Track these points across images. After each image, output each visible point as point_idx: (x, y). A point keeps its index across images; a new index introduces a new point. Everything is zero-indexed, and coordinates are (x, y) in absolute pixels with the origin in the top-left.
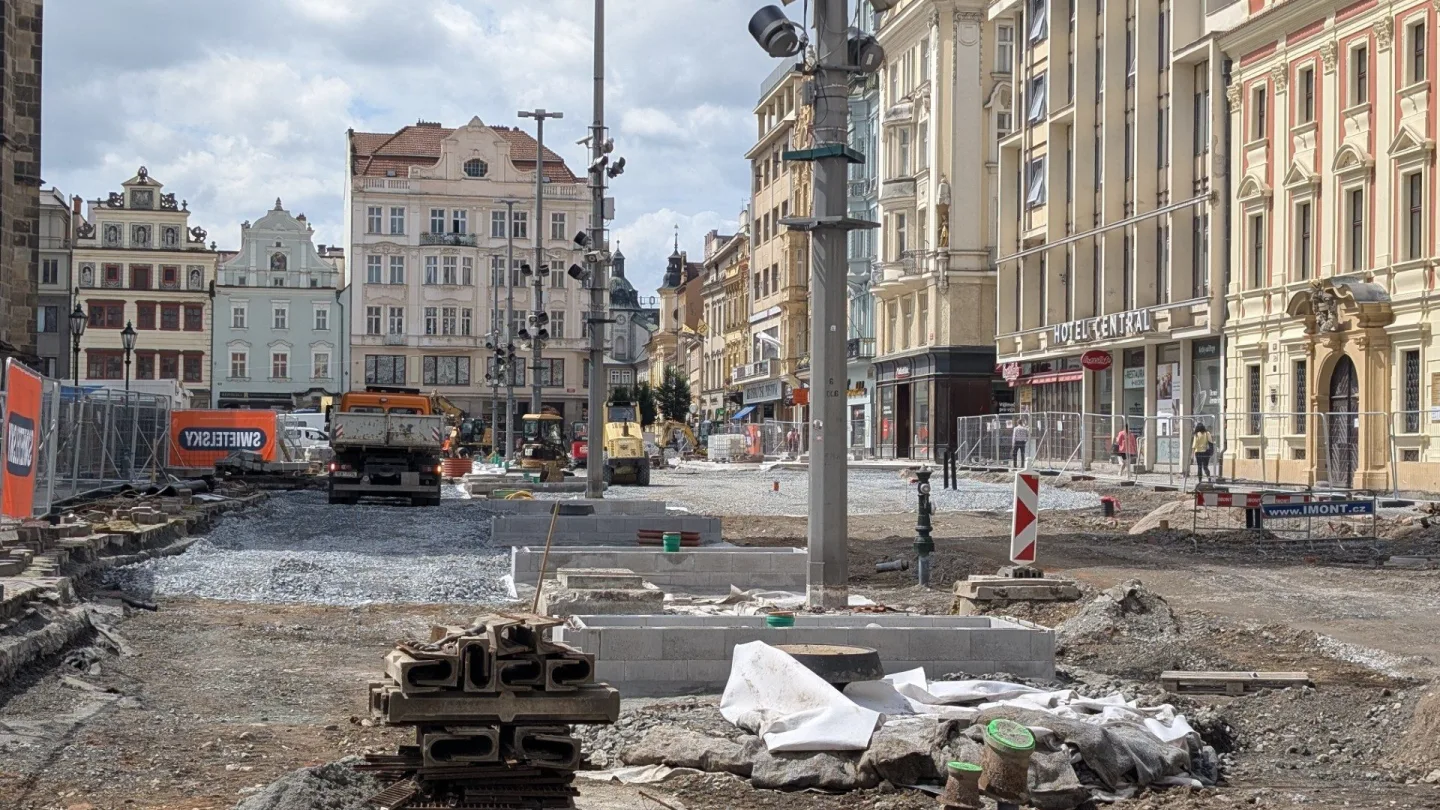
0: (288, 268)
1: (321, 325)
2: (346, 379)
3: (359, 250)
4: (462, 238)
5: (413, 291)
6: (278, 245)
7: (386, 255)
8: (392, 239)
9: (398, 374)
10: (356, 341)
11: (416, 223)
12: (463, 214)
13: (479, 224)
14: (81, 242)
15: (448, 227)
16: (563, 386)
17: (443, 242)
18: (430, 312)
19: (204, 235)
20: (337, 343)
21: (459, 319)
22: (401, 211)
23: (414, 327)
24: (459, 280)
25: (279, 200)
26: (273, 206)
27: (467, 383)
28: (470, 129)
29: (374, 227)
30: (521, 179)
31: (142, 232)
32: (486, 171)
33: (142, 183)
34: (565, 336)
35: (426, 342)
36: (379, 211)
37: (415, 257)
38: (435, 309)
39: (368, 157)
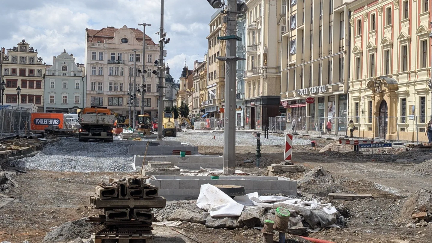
0: (67, 70)
1: (77, 87)
2: (85, 104)
3: (89, 65)
4: (120, 62)
5: (105, 78)
6: (65, 63)
7: (97, 66)
8: (99, 62)
9: (101, 102)
10: (88, 92)
11: (106, 57)
12: (121, 54)
13: (125, 57)
14: (4, 62)
15: (116, 58)
16: (150, 107)
17: (115, 63)
18: (111, 84)
19: (42, 60)
20: (82, 93)
21: (119, 86)
22: (102, 53)
23: (106, 88)
24: (119, 74)
25: (65, 50)
26: (63, 51)
27: (122, 106)
28: (123, 29)
29: (94, 58)
30: (138, 44)
31: (23, 59)
32: (128, 42)
33: (23, 44)
34: (151, 91)
35: (109, 93)
36: (95, 53)
37: (106, 67)
39: (92, 37)
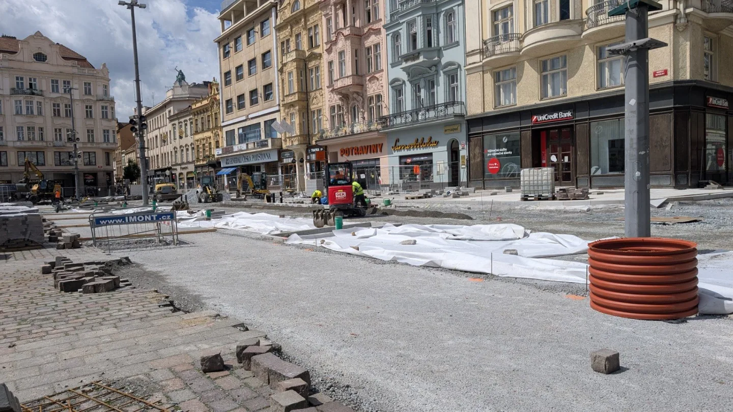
4: (35, 92)
5: (8, 118)
9: (3, 161)
11: (7, 83)
12: (35, 80)
13: (43, 85)
15: (26, 86)
16: (95, 165)
17: (25, 93)
18: (20, 129)
21: (37, 132)
23: (10, 137)
24: (35, 112)
27: (43, 165)
28: (35, 37)
30: (65, 64)
32: (46, 59)
34: (95, 141)
35: (18, 144)
37: (7, 100)
38: (22, 127)
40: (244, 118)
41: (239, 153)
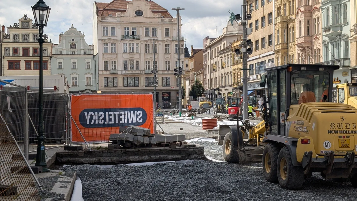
0: (76, 48)
1: (88, 67)
2: (97, 85)
3: (100, 42)
4: (135, 37)
5: (119, 55)
6: (73, 40)
7: (110, 43)
8: (112, 38)
9: (115, 84)
10: (100, 72)
11: (119, 32)
12: (135, 29)
13: (140, 32)
14: (5, 40)
15: (130, 33)
16: (170, 86)
17: (129, 38)
18: (125, 62)
19: (47, 37)
20: (94, 73)
21: (135, 64)
22: (114, 28)
23: (120, 68)
24: (135, 51)
25: (72, 25)
26: (71, 27)
27: (138, 86)
29: (106, 33)
30: (154, 16)
31: (26, 37)
32: (142, 14)
33: (25, 20)
34: (170, 70)
35: (124, 72)
36: (107, 28)
37: (119, 44)
38: (127, 61)
39: (102, 10)
40: (258, 57)
41: (253, 81)
